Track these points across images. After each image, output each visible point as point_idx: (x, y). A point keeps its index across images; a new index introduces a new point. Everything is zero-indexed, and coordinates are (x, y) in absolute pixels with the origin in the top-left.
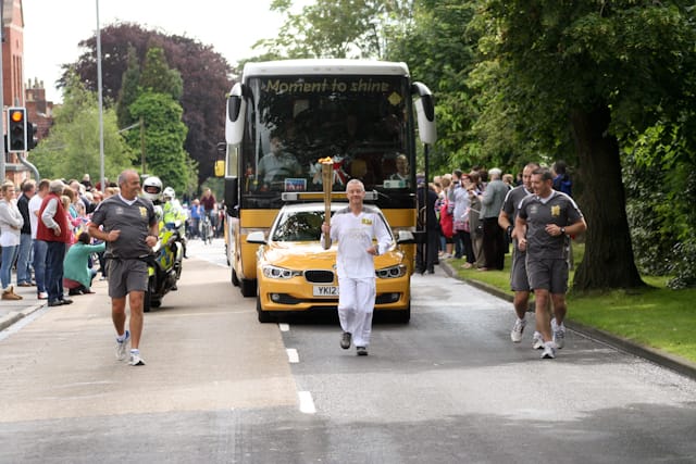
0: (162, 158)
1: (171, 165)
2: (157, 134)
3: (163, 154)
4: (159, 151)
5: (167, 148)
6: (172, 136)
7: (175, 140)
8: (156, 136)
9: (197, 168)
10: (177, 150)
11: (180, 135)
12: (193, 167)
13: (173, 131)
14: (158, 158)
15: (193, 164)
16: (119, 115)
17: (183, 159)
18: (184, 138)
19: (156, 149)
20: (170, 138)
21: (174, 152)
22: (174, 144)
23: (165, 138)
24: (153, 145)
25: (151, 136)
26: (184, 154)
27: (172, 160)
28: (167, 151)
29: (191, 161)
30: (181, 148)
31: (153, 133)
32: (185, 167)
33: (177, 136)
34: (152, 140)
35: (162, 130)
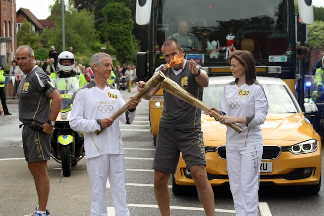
0: (120, 39)
1: (124, 43)
2: (117, 25)
3: (120, 37)
4: (118, 35)
5: (122, 33)
6: (125, 26)
7: (127, 28)
8: (116, 26)
9: (139, 44)
10: (128, 34)
11: (130, 26)
12: (137, 44)
13: (126, 23)
14: (118, 39)
15: (137, 42)
16: (95, 14)
17: (131, 40)
18: (132, 28)
19: (116, 33)
20: (123, 28)
21: (126, 35)
22: (126, 31)
23: (121, 27)
24: (114, 31)
25: (113, 26)
26: (132, 37)
27: (125, 40)
28: (122, 35)
29: (136, 41)
30: (131, 33)
31: (114, 25)
32: (133, 44)
33: (128, 26)
34: (113, 28)
35: (119, 23)
